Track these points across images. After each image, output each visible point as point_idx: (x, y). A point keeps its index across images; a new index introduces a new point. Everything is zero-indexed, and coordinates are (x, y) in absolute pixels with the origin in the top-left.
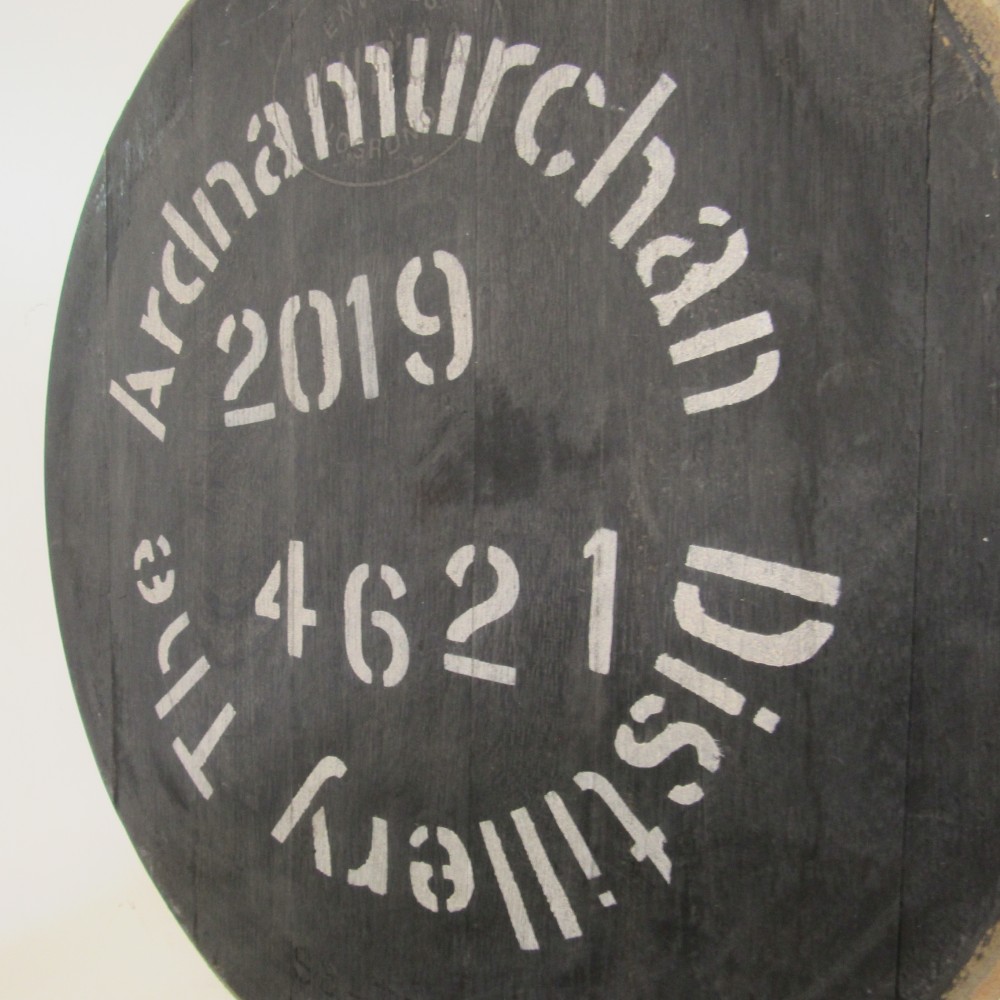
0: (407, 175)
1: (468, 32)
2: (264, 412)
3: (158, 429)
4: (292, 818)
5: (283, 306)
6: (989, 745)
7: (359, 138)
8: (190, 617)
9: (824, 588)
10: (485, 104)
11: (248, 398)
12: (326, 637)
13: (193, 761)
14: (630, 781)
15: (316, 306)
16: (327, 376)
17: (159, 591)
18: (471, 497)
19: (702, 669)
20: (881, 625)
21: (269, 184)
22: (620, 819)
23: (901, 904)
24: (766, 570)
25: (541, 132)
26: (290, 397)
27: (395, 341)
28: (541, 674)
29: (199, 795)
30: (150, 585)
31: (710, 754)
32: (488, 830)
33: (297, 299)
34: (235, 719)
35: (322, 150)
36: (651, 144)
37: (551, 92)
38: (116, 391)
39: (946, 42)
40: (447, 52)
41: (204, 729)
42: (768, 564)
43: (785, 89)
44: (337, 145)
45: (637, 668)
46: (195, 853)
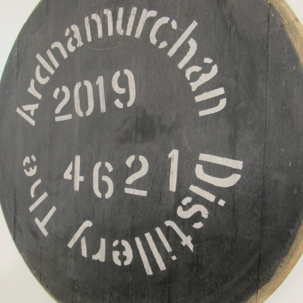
0: (116, 47)
1: (136, 6)
2: (69, 117)
3: (33, 122)
4: (74, 240)
5: (75, 85)
6: (284, 207)
7: (101, 36)
8: (41, 180)
9: (238, 165)
10: (141, 27)
12: (87, 185)
13: (41, 225)
14: (182, 223)
15: (86, 85)
16: (89, 106)
17: (32, 172)
18: (134, 141)
19: (203, 189)
20: (254, 174)
21: (72, 49)
22: (178, 234)
23: (259, 253)
24: (222, 160)
25: (157, 36)
26: (77, 112)
27: (111, 95)
28: (155, 193)
29: (43, 235)
30: (28, 171)
31: (205, 213)
32: (138, 240)
33: (80, 83)
34: (56, 211)
35: (89, 39)
36: (190, 40)
37: (161, 24)
38: (19, 111)
39: (273, 15)
40: (129, 12)
41: (45, 214)
42: (223, 158)
43: (229, 26)
44: (94, 38)
45: (184, 189)
46: (41, 253)
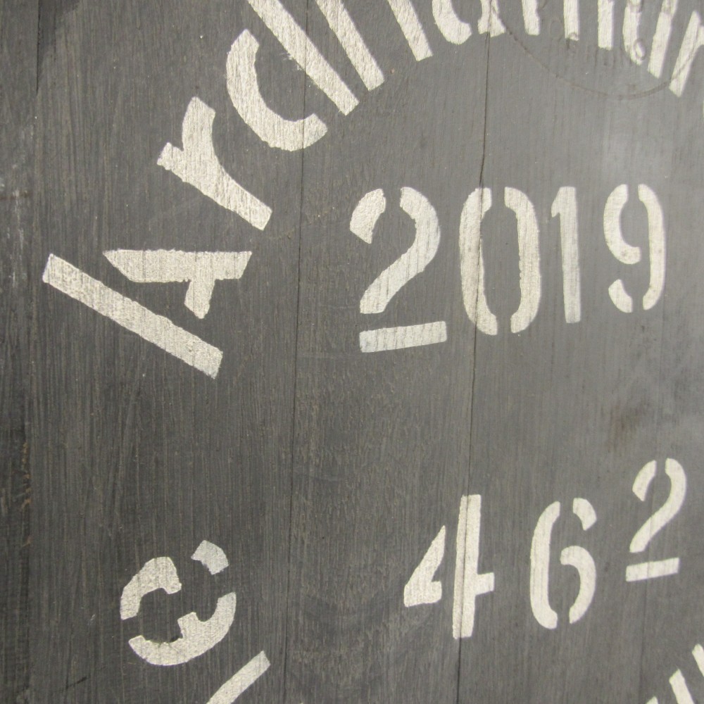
2: (432, 333)
5: (466, 198)
7: (574, 33)
8: (269, 656)
11: (401, 311)
15: (514, 208)
16: (524, 293)
21: (455, 31)
26: (470, 316)
30: (175, 635)
35: (531, 23)
